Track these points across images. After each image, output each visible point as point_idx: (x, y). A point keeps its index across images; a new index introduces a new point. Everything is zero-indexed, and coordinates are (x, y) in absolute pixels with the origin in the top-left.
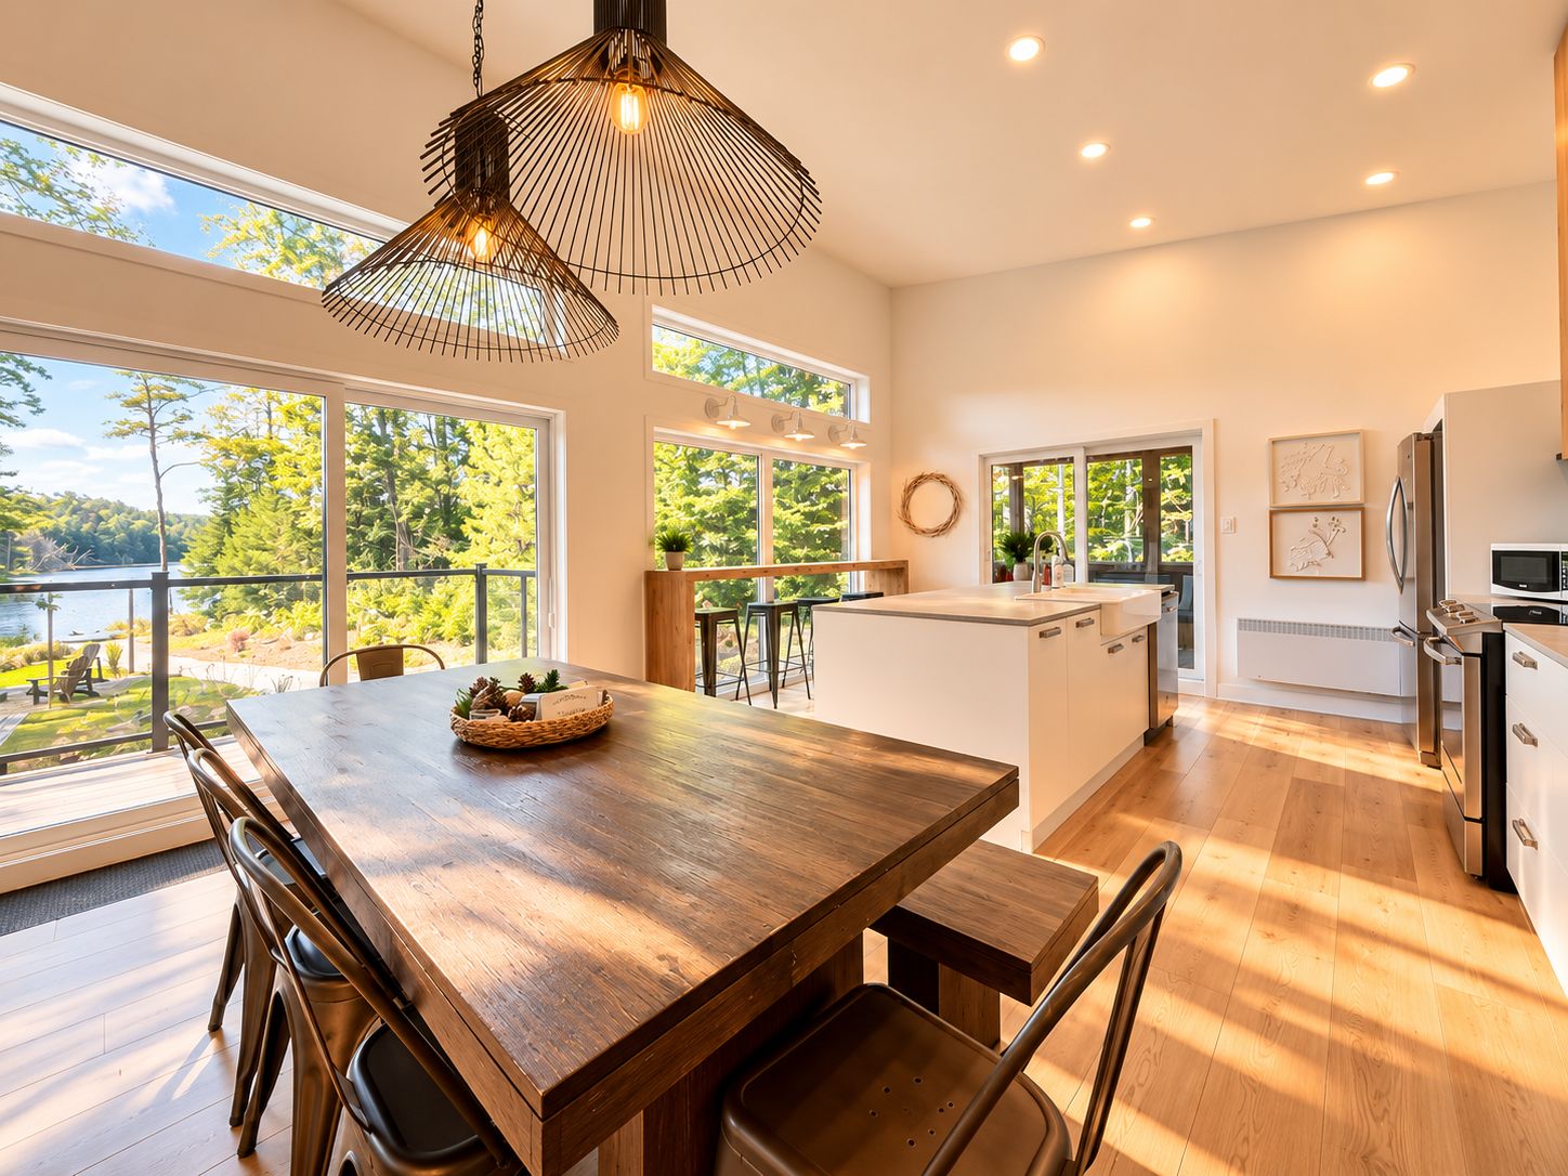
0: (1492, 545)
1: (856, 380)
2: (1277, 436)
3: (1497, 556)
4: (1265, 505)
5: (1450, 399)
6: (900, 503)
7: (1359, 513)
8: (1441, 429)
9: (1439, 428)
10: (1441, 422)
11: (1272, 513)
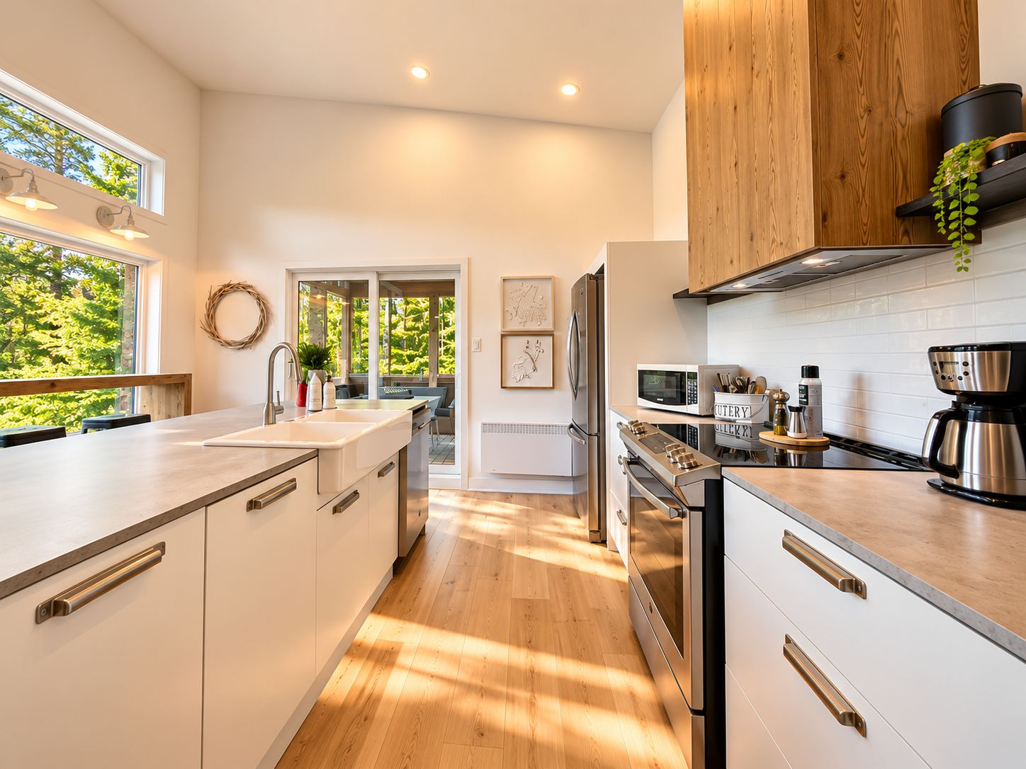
0: (638, 365)
1: (150, 162)
2: (507, 275)
3: (642, 373)
4: (498, 329)
5: (611, 246)
6: (205, 311)
7: (551, 337)
8: (603, 273)
9: (601, 271)
10: (603, 265)
11: (503, 336)
